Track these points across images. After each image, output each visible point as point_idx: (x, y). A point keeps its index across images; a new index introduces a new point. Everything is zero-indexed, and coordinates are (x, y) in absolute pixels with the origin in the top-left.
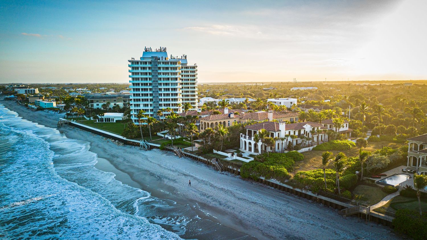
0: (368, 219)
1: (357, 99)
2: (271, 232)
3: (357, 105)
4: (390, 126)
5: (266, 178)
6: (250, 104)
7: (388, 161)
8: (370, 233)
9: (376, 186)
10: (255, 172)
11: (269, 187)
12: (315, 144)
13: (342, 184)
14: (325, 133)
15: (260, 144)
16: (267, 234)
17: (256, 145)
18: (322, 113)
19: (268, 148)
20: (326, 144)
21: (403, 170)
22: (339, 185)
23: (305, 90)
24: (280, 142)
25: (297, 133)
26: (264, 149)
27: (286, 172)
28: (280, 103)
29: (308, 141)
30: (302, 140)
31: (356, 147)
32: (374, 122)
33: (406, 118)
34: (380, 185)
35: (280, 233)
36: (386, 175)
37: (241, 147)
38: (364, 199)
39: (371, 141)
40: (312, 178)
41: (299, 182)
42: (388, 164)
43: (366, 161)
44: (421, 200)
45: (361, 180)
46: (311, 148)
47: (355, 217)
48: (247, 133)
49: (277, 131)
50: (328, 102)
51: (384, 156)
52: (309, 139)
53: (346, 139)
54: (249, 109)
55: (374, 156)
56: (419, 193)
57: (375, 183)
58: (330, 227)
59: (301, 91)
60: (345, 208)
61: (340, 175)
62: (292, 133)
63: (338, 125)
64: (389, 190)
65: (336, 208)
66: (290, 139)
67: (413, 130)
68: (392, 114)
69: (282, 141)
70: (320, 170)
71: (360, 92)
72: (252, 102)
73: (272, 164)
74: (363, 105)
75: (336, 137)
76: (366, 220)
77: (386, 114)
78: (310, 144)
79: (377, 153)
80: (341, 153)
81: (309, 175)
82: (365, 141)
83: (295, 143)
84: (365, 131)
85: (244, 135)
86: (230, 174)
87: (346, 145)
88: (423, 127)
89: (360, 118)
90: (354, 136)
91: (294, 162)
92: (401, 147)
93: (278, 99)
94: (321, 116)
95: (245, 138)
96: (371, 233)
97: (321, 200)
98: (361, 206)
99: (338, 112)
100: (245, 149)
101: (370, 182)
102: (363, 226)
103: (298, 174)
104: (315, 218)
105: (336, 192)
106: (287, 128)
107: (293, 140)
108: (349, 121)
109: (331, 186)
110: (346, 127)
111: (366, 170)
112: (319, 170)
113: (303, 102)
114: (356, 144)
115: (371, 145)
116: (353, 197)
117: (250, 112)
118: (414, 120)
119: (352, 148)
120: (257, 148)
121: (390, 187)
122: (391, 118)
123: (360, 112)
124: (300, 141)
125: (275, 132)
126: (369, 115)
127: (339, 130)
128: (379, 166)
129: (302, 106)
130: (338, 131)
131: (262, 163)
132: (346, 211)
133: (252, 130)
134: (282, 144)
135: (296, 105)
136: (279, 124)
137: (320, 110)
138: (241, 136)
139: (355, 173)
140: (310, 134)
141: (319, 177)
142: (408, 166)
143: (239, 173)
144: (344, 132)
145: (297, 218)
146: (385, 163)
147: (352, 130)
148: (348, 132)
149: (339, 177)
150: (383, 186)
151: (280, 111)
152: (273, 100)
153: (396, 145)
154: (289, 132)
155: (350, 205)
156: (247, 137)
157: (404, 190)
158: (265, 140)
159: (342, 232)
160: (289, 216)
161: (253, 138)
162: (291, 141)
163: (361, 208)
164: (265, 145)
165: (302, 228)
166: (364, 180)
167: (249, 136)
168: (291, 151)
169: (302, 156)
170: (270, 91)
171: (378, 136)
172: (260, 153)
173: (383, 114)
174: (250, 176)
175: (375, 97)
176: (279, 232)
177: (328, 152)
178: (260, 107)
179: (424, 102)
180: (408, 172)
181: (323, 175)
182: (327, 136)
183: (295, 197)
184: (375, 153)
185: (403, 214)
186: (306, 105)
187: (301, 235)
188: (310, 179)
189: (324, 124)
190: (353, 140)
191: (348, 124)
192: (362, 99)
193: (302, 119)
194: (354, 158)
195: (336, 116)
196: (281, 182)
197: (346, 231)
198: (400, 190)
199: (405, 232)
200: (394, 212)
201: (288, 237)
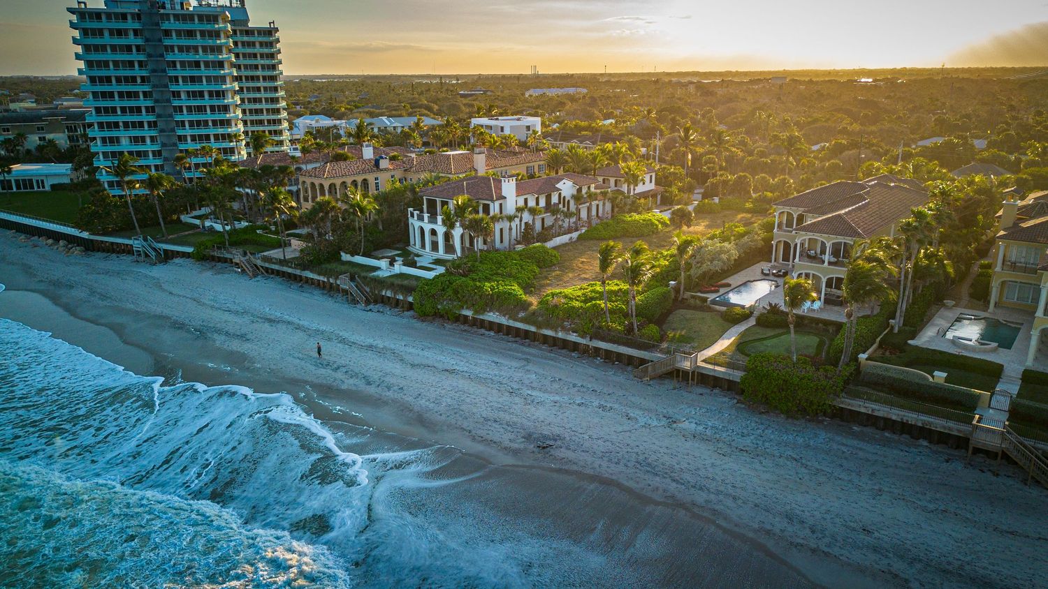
0: (693, 379)
1: (673, 115)
2: (490, 432)
3: (673, 130)
4: (740, 177)
5: (476, 312)
6: (428, 131)
7: (735, 254)
8: (696, 409)
9: (709, 310)
10: (450, 300)
11: (483, 331)
12: (583, 226)
13: (641, 311)
14: (604, 200)
15: (457, 232)
16: (482, 437)
17: (448, 237)
18: (597, 153)
19: (477, 241)
20: (606, 223)
21: (762, 273)
22: (634, 314)
23: (558, 97)
24: (506, 225)
25: (542, 203)
26: (468, 245)
27: (520, 295)
28: (502, 129)
29: (567, 220)
30: (555, 217)
31: (671, 228)
32: (709, 168)
33: (772, 157)
34: (717, 307)
35: (512, 430)
36: (729, 285)
37: (412, 242)
38: (685, 340)
39: (700, 211)
40: (577, 304)
41: (552, 314)
42: (735, 260)
43: (693, 256)
44: (796, 332)
45: (680, 299)
46: (575, 235)
47: (668, 378)
48: (425, 207)
49: (497, 199)
50: (611, 124)
51: (726, 244)
52: (571, 215)
53: (649, 210)
54: (426, 144)
55: (706, 246)
56: (792, 316)
57: (708, 302)
58: (616, 406)
59: (551, 99)
60: (648, 361)
61: (638, 292)
62: (532, 203)
63: (634, 179)
64: (734, 316)
65: (628, 365)
66: (527, 217)
67: (784, 184)
68: (744, 148)
69: (510, 222)
70: (596, 284)
71: (680, 99)
72: (433, 128)
73: (488, 279)
74: (687, 130)
75: (628, 207)
76: (690, 382)
77: (734, 149)
78: (573, 225)
79: (712, 238)
80: (639, 242)
81: (570, 298)
82: (690, 213)
83: (538, 226)
84: (690, 189)
85: (418, 212)
86: (388, 309)
87: (649, 224)
88: (806, 175)
89: (679, 160)
90: (666, 201)
91: (537, 270)
92: (760, 222)
93: (497, 119)
94: (595, 158)
95: (421, 218)
96: (698, 409)
97: (597, 350)
98: (678, 356)
99: (632, 148)
100: (423, 246)
101: (698, 302)
102: (682, 396)
103: (547, 295)
104: (585, 390)
105: (630, 329)
106: (520, 190)
107: (534, 219)
108: (657, 167)
109: (619, 317)
110: (651, 182)
111: (689, 277)
112: (593, 284)
113: (555, 126)
114: (671, 220)
115: (701, 221)
116: (662, 338)
117: (430, 152)
118: (787, 159)
119: (662, 231)
120: (451, 243)
121: (738, 310)
122: (743, 158)
123: (681, 146)
124: (549, 221)
125: (493, 201)
126: (698, 154)
127: (634, 190)
128: (717, 266)
129: (553, 135)
130: (632, 194)
131: (464, 279)
132: (650, 369)
133: (437, 199)
134: (510, 229)
135: (539, 133)
136: (501, 180)
137: (594, 143)
138: (409, 216)
139: (668, 285)
140: (572, 203)
141: (592, 299)
142: (773, 263)
143: (411, 307)
144: (644, 195)
145: (546, 395)
146: (728, 260)
147: (661, 189)
148: (654, 196)
149: (634, 297)
150: (724, 309)
151: (502, 149)
152: (485, 121)
153: (751, 218)
154: (526, 200)
155: (658, 355)
156: (426, 216)
157: (764, 314)
158: (471, 221)
159: (640, 413)
160: (529, 392)
161: (439, 218)
162: (531, 222)
163: (678, 358)
164: (470, 235)
165: (559, 413)
166: (686, 299)
167: (429, 215)
168: (531, 246)
169: (555, 256)
170: (475, 97)
171: (716, 200)
172: (459, 255)
173: (727, 149)
174: (438, 309)
175: (710, 111)
176: (509, 428)
177: (612, 243)
178: (455, 141)
179: (809, 119)
180: (773, 274)
181: (601, 296)
182: (608, 206)
183: (541, 349)
184: (709, 239)
185: (761, 363)
186: (561, 132)
187: (557, 431)
188: (574, 307)
189: (603, 178)
190: (665, 211)
191: (654, 175)
192: (685, 116)
193: (554, 168)
194: (665, 253)
195: (628, 157)
196: (510, 318)
197: (649, 410)
198: (756, 313)
199: (764, 400)
200: (743, 360)
201: (528, 437)
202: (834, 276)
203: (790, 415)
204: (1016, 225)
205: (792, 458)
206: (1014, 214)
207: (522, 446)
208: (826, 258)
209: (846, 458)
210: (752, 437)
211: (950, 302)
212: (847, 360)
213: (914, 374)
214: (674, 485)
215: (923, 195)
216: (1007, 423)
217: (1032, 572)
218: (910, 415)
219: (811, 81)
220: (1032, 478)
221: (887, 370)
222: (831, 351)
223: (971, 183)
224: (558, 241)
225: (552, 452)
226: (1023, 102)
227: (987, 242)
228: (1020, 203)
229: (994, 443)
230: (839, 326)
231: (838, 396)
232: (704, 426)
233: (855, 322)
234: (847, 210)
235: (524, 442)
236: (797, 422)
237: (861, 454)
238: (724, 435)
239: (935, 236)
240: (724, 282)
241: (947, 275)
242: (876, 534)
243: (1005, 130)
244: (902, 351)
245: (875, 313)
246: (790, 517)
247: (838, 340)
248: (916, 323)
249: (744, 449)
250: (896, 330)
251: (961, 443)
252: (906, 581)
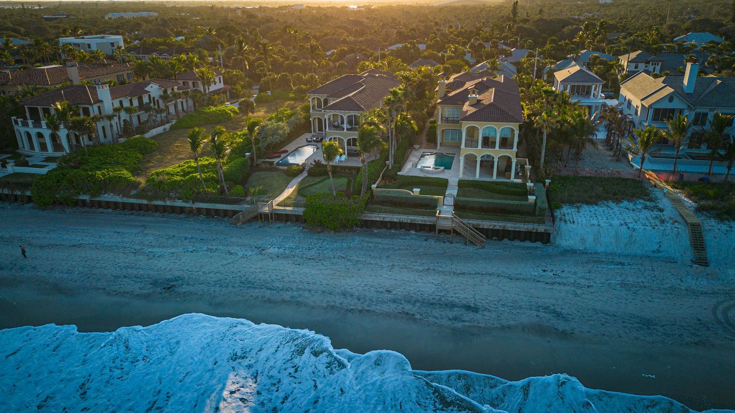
0: (272, 219)
1: (228, 33)
2: (122, 286)
3: (231, 43)
4: (283, 76)
5: (93, 196)
6: (18, 50)
7: (287, 129)
9: (276, 170)
10: (67, 189)
11: (101, 210)
12: (173, 119)
13: (228, 177)
14: (187, 98)
15: (63, 133)
16: (116, 291)
17: (54, 138)
18: (174, 62)
19: (83, 139)
20: (191, 115)
21: (307, 140)
22: (223, 179)
23: (134, 19)
24: (107, 123)
25: (136, 103)
26: (74, 142)
27: (130, 177)
28: (89, 46)
29: (159, 115)
30: (148, 113)
31: (241, 115)
32: (261, 70)
33: (302, 60)
34: (281, 167)
36: (286, 151)
37: (20, 145)
38: (263, 192)
39: (259, 101)
40: (178, 178)
41: (159, 188)
42: (288, 133)
43: (258, 134)
44: (333, 177)
45: (255, 165)
46: (168, 126)
47: (254, 221)
48: (28, 114)
49: (95, 103)
50: (182, 40)
51: (280, 123)
52: (161, 111)
53: (222, 103)
54: (17, 62)
55: (267, 125)
56: (329, 167)
57: (275, 165)
58: (220, 247)
59: (128, 21)
60: (239, 212)
61: (224, 164)
62: (126, 104)
63: (207, 82)
64: (293, 172)
65: (225, 216)
66: (124, 115)
67: (312, 79)
68: (282, 55)
69: (110, 121)
70: (190, 162)
71: (231, 20)
72: (23, 47)
73: (98, 169)
74: (240, 43)
75: (206, 102)
76: (270, 221)
77: (275, 56)
78: (165, 119)
79: (270, 120)
80: (218, 127)
81: (172, 175)
82: (252, 103)
83: (135, 121)
84: (249, 86)
85: (22, 119)
86: (8, 204)
87: (224, 114)
88: (325, 72)
89: (239, 65)
90: (234, 97)
91: (140, 156)
92: (300, 106)
93: (83, 38)
94: (173, 66)
95: (25, 124)
96: (278, 238)
97: (199, 209)
98: (260, 204)
99: (202, 58)
100: (32, 148)
101: (267, 165)
102: (266, 231)
103: (152, 175)
104: (194, 240)
105: (222, 191)
106: (114, 94)
107: (130, 116)
108: (223, 71)
109: (212, 183)
110: (220, 82)
111: (259, 149)
112: (188, 162)
113: (136, 42)
114: (239, 109)
115: (261, 108)
116: (246, 195)
117: (24, 68)
118: (312, 62)
119: (234, 117)
120: (59, 142)
121: (295, 167)
122: (283, 62)
123: (238, 55)
124: (144, 117)
125: (91, 104)
126: (251, 60)
127: (209, 89)
128: (277, 139)
129: (135, 49)
130: (207, 92)
131: (76, 170)
132: (241, 217)
133: (39, 107)
134: (111, 126)
135: (123, 48)
136: (96, 87)
137: (170, 55)
138: (14, 123)
139: (244, 156)
140: (161, 102)
141: (189, 173)
142: (313, 133)
143: (29, 199)
144: (217, 92)
145: (165, 250)
146: (283, 133)
147: (229, 87)
148: (225, 92)
149: (221, 168)
150: (286, 168)
151: (91, 62)
152: (72, 40)
153: (294, 104)
154: (121, 102)
155: (245, 206)
156: (30, 122)
157: (312, 168)
158: (73, 122)
159: (239, 248)
160: (150, 250)
161: (43, 123)
162: (128, 119)
163: (260, 206)
164: (75, 134)
165: (177, 261)
166: (259, 164)
167: (33, 121)
168: (132, 138)
169: (154, 144)
170: (59, 21)
171: (269, 93)
172: (68, 151)
173: (271, 56)
174: (57, 198)
175: (255, 29)
176: (138, 280)
177: (197, 129)
178: (47, 58)
179: (322, 34)
180: (314, 140)
181: (196, 169)
182: (190, 102)
183: (153, 216)
184: (268, 120)
185: (314, 200)
186: (142, 47)
187: (177, 274)
188: (176, 181)
189: (183, 81)
190: (234, 103)
191: (221, 77)
192: (237, 33)
193: (141, 75)
194: (239, 133)
195: (199, 64)
196: (124, 196)
197: (244, 245)
198: (307, 168)
199: (319, 224)
200: (303, 200)
201: (155, 283)
202: (351, 137)
203: (336, 230)
204: (446, 95)
205: (341, 257)
206: (445, 89)
207: (151, 291)
208: (345, 126)
209: (372, 250)
210: (315, 249)
211: (417, 146)
212: (365, 190)
213: (403, 192)
214: (269, 292)
215: (395, 81)
216: (453, 212)
217: (474, 293)
218: (404, 217)
219: (319, 8)
220: (469, 240)
221: (388, 192)
222: (356, 186)
223: (420, 72)
224: (154, 132)
225: (176, 289)
226: (442, 20)
227: (432, 107)
228: (447, 82)
229: (448, 225)
230: (358, 169)
231: (363, 213)
232: (283, 248)
233: (367, 165)
234: (353, 94)
235: (152, 287)
236: (342, 234)
237: (380, 246)
238: (297, 251)
239: (404, 106)
240: (282, 149)
241: (413, 128)
242: (394, 292)
243: (435, 38)
244: (395, 180)
245: (378, 158)
246: (344, 294)
247: (359, 178)
248: (400, 162)
249: (311, 258)
250: (390, 168)
251: (431, 228)
252: (413, 315)
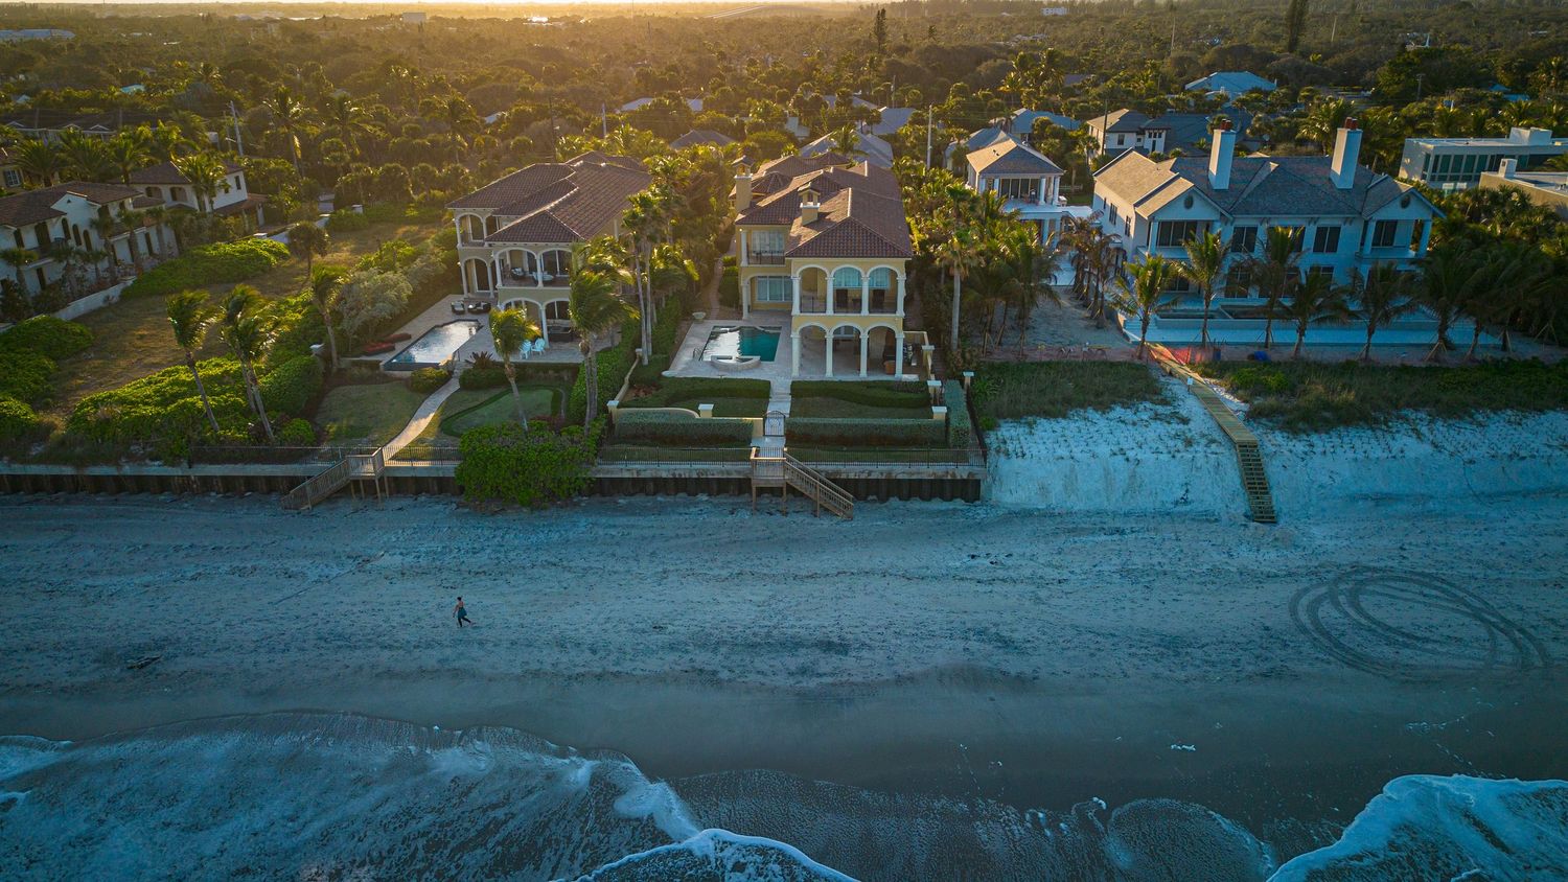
0: (383, 490)
1: (251, 75)
2: (23, 671)
3: (257, 99)
4: (388, 170)
7: (407, 288)
8: (397, 533)
9: (386, 379)
12: (126, 274)
13: (271, 401)
14: (158, 224)
16: (7, 685)
18: (123, 143)
20: (172, 264)
21: (454, 311)
22: (261, 408)
23: (14, 45)
25: (30, 240)
27: (25, 414)
29: (91, 267)
30: (64, 264)
31: (293, 260)
32: (334, 159)
33: (431, 136)
34: (397, 373)
35: (68, 656)
36: (408, 337)
38: (358, 432)
40: (149, 410)
41: (102, 436)
42: (409, 297)
43: (338, 301)
44: (520, 388)
45: (334, 370)
46: (114, 292)
47: (341, 497)
50: (138, 93)
51: (390, 274)
52: (97, 257)
53: (247, 234)
55: (359, 281)
56: (510, 366)
57: (382, 368)
58: (263, 563)
60: (303, 479)
61: (260, 372)
62: (7, 244)
63: (206, 187)
64: (428, 382)
65: (270, 491)
67: (457, 176)
68: (384, 125)
70: (177, 371)
71: (257, 48)
74: (282, 98)
75: (207, 232)
76: (379, 495)
77: (368, 128)
78: (106, 275)
79: (366, 267)
80: (239, 288)
81: (132, 403)
82: (320, 233)
83: (32, 284)
84: (311, 195)
87: (252, 257)
88: (485, 161)
89: (282, 148)
90: (274, 220)
91: (50, 364)
92: (433, 236)
94: (121, 153)
96: (400, 531)
97: (206, 480)
98: (352, 459)
99: (190, 132)
101: (364, 370)
102: (371, 519)
103: (82, 406)
104: (199, 551)
105: (259, 434)
107: (19, 271)
108: (244, 163)
109: (236, 418)
110: (239, 187)
111: (342, 334)
112: (173, 372)
113: (23, 100)
114: (289, 246)
115: (341, 244)
116: (319, 438)
118: (454, 139)
119: (278, 266)
121: (429, 372)
122: (387, 140)
123: (277, 125)
124: (54, 271)
126: (311, 137)
127: (211, 202)
128: (383, 310)
129: (22, 117)
130: (208, 209)
132: (308, 490)
137: (112, 127)
139: (309, 352)
140: (94, 236)
141: (175, 397)
142: (466, 295)
144: (233, 210)
145: (125, 579)
146: (399, 297)
147: (261, 198)
148: (251, 210)
149: (255, 381)
150: (408, 374)
153: (420, 231)
155: (318, 466)
157: (470, 370)
159: (308, 562)
160: (88, 582)
162: (13, 278)
163: (353, 463)
165: (158, 602)
166: (345, 369)
168: (26, 322)
169: (81, 334)
171: (359, 208)
173: (357, 128)
175: (314, 68)
176: (63, 654)
177: (189, 295)
179: (474, 78)
180: (470, 310)
181: (192, 388)
182: (168, 235)
183: (94, 503)
184: (361, 269)
185: (480, 441)
186: (38, 109)
187: (158, 632)
188: (144, 416)
189: (146, 186)
190: (276, 233)
191: (241, 175)
192: (273, 75)
193: (39, 176)
194: (293, 301)
195: (185, 147)
196: (13, 460)
197: (321, 554)
198: (458, 372)
199: (494, 494)
200: (453, 444)
201: (106, 658)
202: (555, 300)
203: (534, 505)
204: (753, 205)
205: (549, 563)
206: (749, 193)
207: (96, 677)
208: (539, 275)
209: (618, 544)
210: (488, 551)
211: (700, 315)
212: (594, 413)
213: (677, 413)
214: (386, 653)
215: (644, 176)
216: (785, 449)
217: (837, 614)
218: (682, 467)
219: (462, 20)
220: (821, 506)
221: (645, 415)
222: (571, 405)
223: (694, 157)
224: (82, 305)
225: (160, 668)
226: (733, 48)
227: (726, 231)
228: (753, 177)
229: (776, 477)
230: (574, 369)
231: (593, 464)
232: (414, 554)
233: (594, 359)
234: (552, 205)
235: (98, 668)
236: (547, 513)
237: (634, 533)
238: (448, 559)
239: (667, 230)
240: (398, 333)
241: (689, 277)
242: (670, 628)
243: (721, 85)
244: (658, 387)
245: (616, 343)
246: (561, 644)
247: (577, 389)
248: (666, 350)
249: (480, 570)
250: (646, 362)
251: (742, 486)
252: (714, 673)
